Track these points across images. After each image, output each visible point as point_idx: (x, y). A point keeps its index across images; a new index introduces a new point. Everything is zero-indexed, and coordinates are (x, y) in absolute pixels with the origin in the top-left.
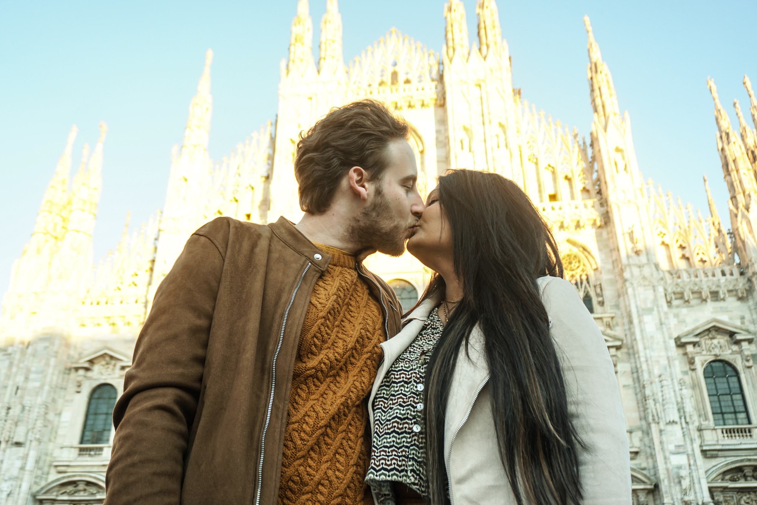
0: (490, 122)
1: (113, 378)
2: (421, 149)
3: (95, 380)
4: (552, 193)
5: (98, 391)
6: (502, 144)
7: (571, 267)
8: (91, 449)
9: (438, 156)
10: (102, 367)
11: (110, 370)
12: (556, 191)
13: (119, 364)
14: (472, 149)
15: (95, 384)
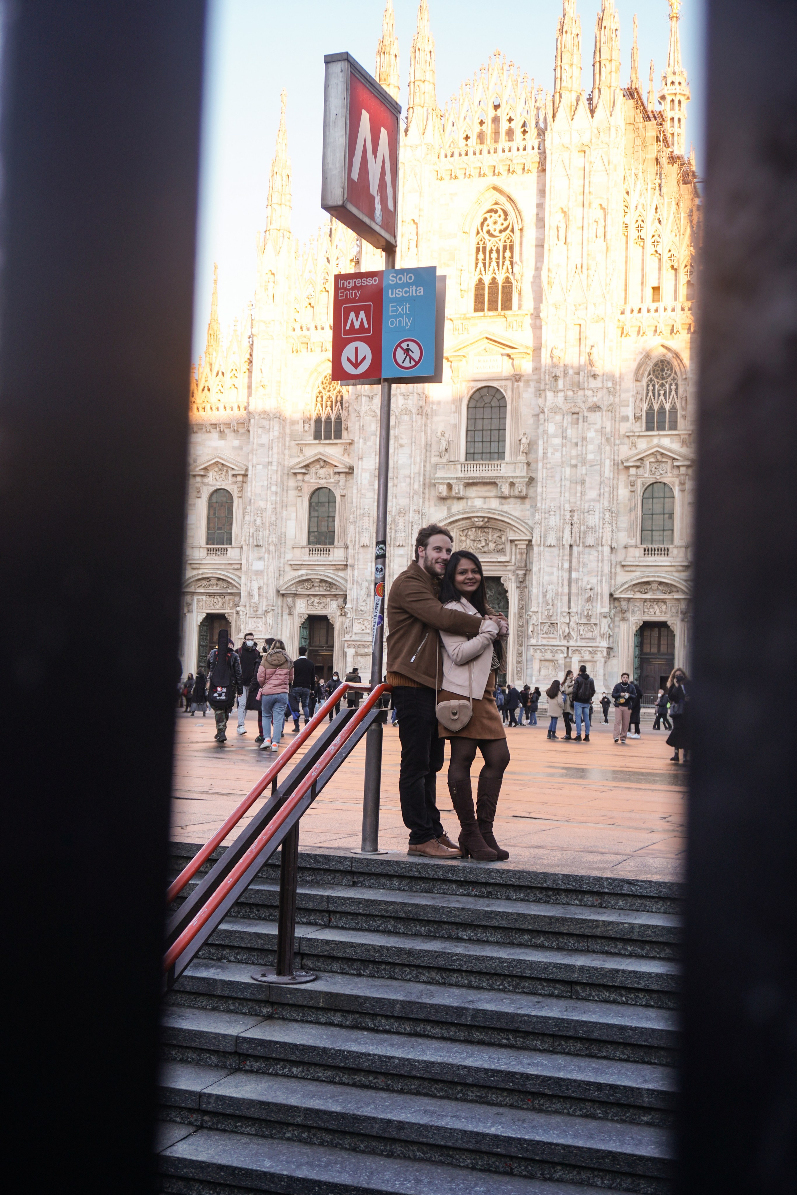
0: (590, 204)
1: (226, 484)
2: (520, 227)
3: (212, 486)
4: (656, 285)
5: (215, 495)
6: (601, 233)
7: (663, 375)
8: (217, 550)
9: (536, 238)
10: (215, 474)
11: (223, 476)
12: (659, 283)
13: (231, 472)
14: (568, 240)
15: (212, 489)
